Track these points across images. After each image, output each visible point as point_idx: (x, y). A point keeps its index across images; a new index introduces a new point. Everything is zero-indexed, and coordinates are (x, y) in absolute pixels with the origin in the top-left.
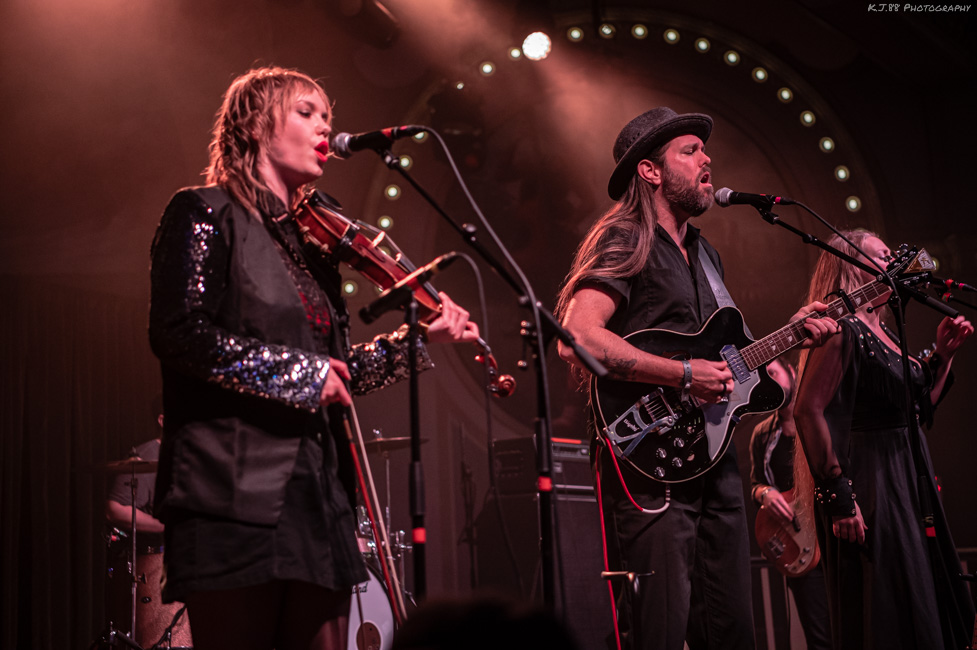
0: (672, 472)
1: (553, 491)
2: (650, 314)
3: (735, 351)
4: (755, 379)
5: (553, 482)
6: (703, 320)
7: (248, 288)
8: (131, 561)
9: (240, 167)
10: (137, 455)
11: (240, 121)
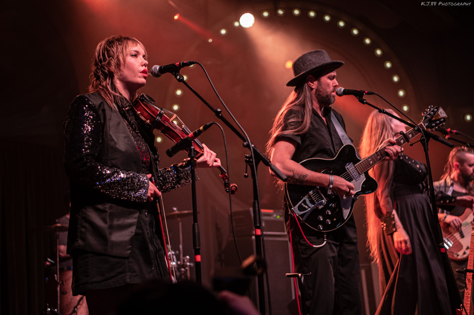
0: (326, 226)
1: (262, 235)
2: (311, 150)
3: (353, 165)
4: (363, 178)
5: (262, 231)
6: (336, 152)
7: (112, 143)
8: (57, 275)
9: (105, 86)
10: (58, 223)
11: (103, 63)
